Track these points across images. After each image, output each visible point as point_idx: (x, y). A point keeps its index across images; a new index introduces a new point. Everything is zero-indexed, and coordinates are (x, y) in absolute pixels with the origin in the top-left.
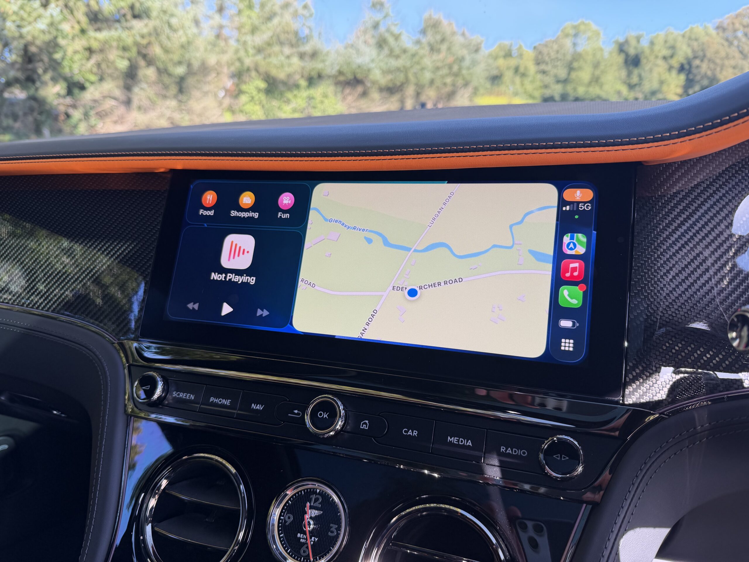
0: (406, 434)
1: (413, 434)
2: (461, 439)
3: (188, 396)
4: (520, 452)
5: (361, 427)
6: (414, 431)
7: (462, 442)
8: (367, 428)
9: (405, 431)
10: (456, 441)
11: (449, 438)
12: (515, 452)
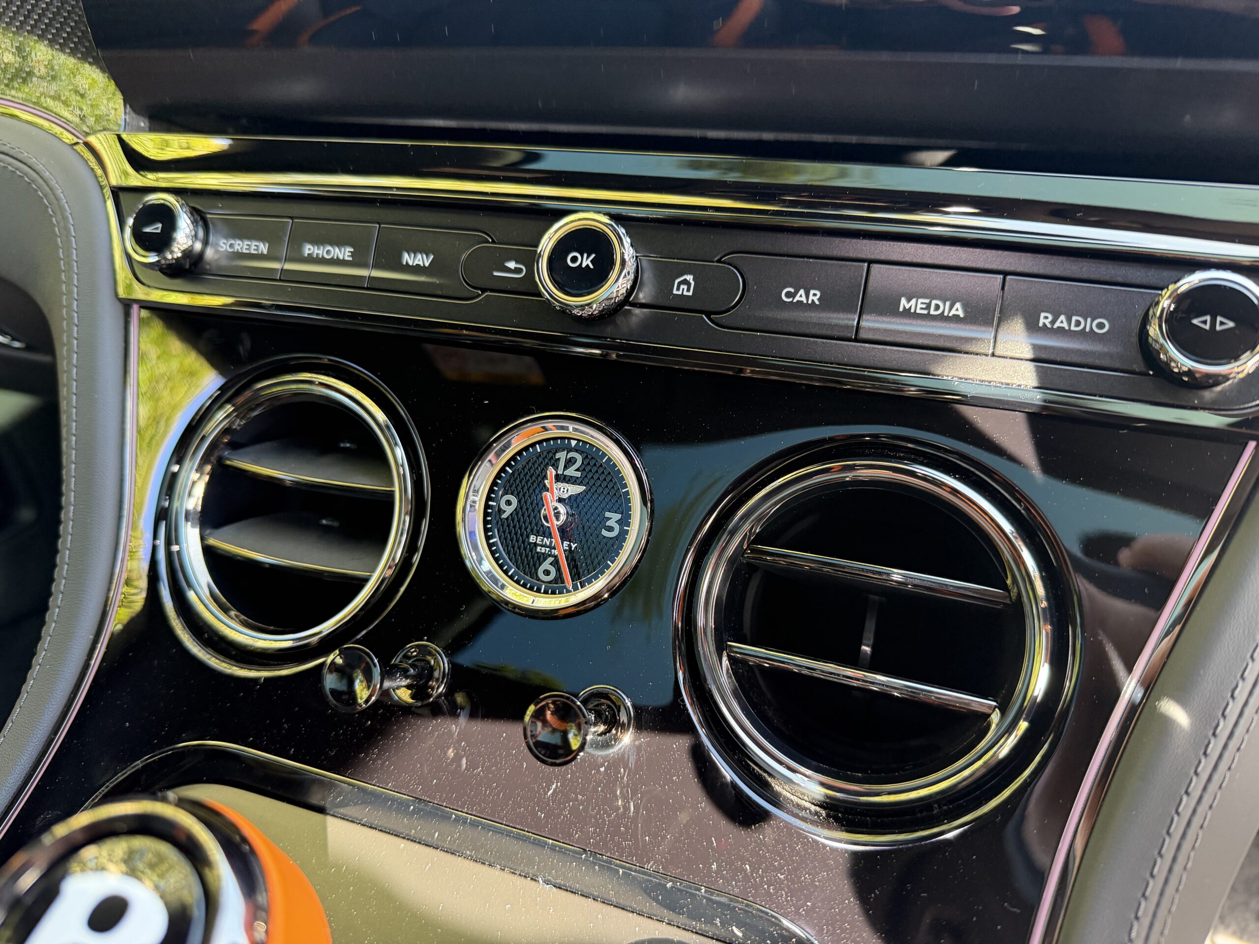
0: (790, 300)
1: (807, 297)
2: (934, 302)
3: (253, 247)
4: (1089, 324)
5: (675, 292)
6: (812, 292)
7: (937, 307)
8: (690, 294)
9: (788, 295)
10: (922, 309)
11: (903, 301)
12: (1078, 323)
